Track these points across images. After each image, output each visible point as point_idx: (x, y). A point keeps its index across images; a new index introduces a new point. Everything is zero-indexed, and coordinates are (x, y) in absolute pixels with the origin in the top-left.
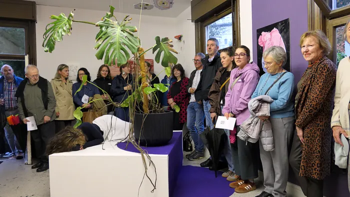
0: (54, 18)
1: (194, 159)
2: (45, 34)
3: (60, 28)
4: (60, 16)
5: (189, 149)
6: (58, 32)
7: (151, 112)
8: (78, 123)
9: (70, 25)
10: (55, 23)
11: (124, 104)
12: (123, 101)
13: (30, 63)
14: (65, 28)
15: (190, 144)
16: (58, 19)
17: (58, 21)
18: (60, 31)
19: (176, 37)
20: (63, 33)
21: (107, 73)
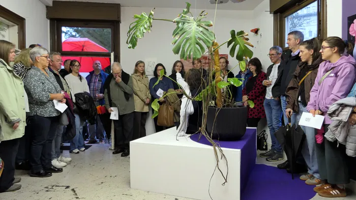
0: (137, 17)
1: (273, 159)
2: (129, 32)
3: (141, 26)
4: (142, 15)
5: (264, 147)
6: (140, 30)
7: (224, 106)
8: (156, 114)
9: (150, 22)
10: (138, 22)
11: (197, 97)
12: (197, 94)
13: (115, 61)
14: (146, 26)
15: (265, 143)
16: (140, 18)
17: (139, 20)
18: (142, 28)
19: (252, 31)
20: (145, 31)
21: (181, 68)
